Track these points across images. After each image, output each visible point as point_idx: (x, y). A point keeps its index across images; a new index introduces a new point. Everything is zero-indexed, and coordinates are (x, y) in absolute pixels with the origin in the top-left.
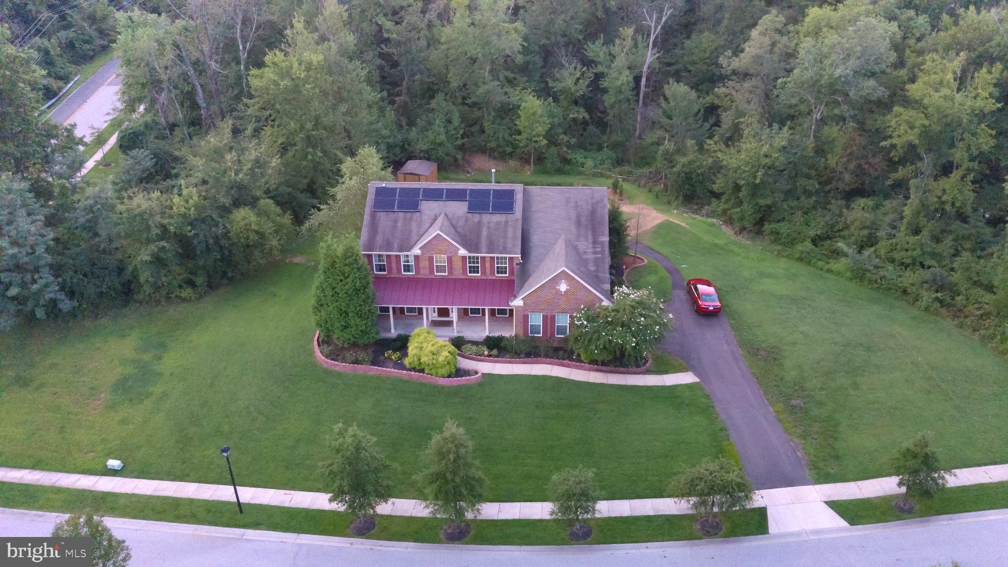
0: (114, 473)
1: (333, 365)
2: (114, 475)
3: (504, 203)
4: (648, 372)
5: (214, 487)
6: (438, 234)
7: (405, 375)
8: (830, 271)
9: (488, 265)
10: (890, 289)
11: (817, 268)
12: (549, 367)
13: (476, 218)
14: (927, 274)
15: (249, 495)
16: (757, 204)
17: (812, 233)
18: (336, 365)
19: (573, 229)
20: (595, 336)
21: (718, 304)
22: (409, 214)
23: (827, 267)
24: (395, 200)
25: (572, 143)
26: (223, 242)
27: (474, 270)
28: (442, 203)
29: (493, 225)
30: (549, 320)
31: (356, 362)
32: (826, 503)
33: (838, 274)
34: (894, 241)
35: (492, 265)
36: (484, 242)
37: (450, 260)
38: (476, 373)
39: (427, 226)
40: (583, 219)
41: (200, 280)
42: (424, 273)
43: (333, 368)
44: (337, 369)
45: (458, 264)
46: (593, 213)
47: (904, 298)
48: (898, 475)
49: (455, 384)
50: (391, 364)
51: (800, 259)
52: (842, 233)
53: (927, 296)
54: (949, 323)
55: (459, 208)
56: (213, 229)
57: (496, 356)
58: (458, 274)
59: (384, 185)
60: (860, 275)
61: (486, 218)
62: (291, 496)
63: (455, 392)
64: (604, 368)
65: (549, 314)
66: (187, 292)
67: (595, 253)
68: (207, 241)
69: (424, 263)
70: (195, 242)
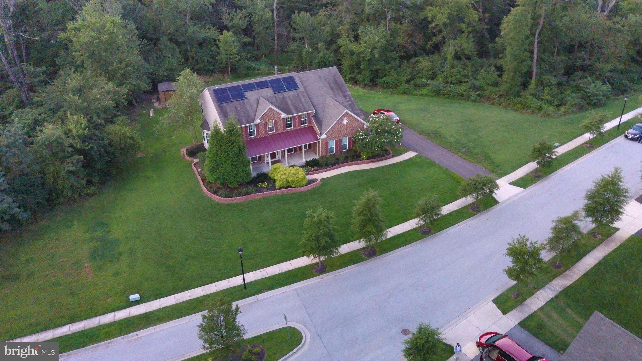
0: (137, 303)
1: (231, 200)
2: (138, 304)
3: (291, 84)
4: (393, 156)
5: (213, 284)
6: (270, 108)
7: (279, 192)
8: (421, 95)
9: (297, 120)
10: (455, 96)
11: (414, 95)
12: (347, 167)
13: (280, 96)
14: (468, 85)
15: (251, 277)
16: (372, 70)
17: (405, 79)
18: (234, 200)
19: (330, 91)
20: (374, 142)
21: (398, 118)
22: (241, 101)
23: (419, 93)
24: (228, 95)
25: (249, 57)
26: (110, 149)
27: (290, 125)
28: (256, 91)
29: (291, 98)
30: (339, 143)
31: (247, 194)
32: (510, 184)
33: (426, 95)
34: (444, 73)
35: (299, 120)
36: (292, 108)
37: (276, 122)
38: (317, 180)
39: (256, 106)
40: (333, 85)
41: (96, 179)
42: (262, 134)
43: (232, 202)
44: (234, 202)
45: (280, 123)
46: (336, 82)
47: (463, 98)
48: (534, 161)
49: (309, 188)
50: (265, 190)
51: (405, 93)
52: (418, 76)
53: (474, 94)
54: (487, 104)
55: (269, 92)
56: (101, 142)
57: (318, 170)
58: (281, 130)
59: (217, 88)
60: (437, 93)
61: (286, 94)
62: (265, 271)
63: (313, 192)
64: (374, 160)
65: (338, 139)
66: (91, 190)
67: (348, 101)
68: (99, 151)
69: (262, 128)
70: (92, 152)
